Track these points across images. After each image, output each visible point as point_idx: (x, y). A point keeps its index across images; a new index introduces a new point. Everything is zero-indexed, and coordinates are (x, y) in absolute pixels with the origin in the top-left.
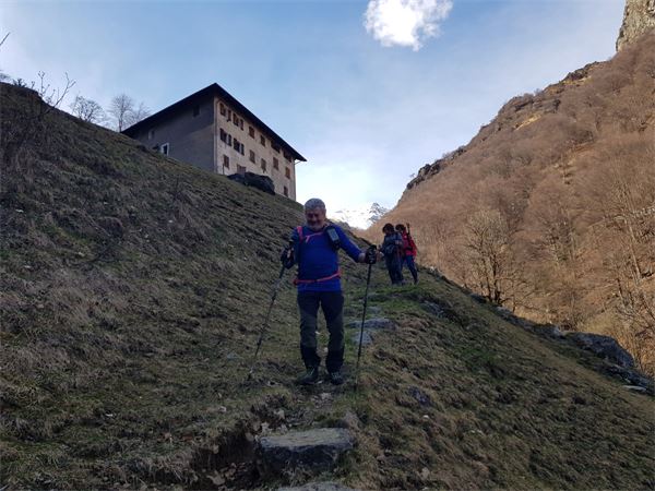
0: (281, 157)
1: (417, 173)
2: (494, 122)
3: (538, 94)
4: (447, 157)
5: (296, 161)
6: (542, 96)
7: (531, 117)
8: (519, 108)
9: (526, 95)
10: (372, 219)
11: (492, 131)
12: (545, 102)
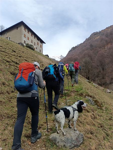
0: (39, 42)
1: (71, 49)
2: (89, 38)
3: (99, 32)
4: (78, 45)
5: (43, 43)
6: (100, 32)
7: (97, 37)
8: (95, 35)
9: (97, 32)
10: (60, 59)
11: (88, 40)
12: (101, 34)
